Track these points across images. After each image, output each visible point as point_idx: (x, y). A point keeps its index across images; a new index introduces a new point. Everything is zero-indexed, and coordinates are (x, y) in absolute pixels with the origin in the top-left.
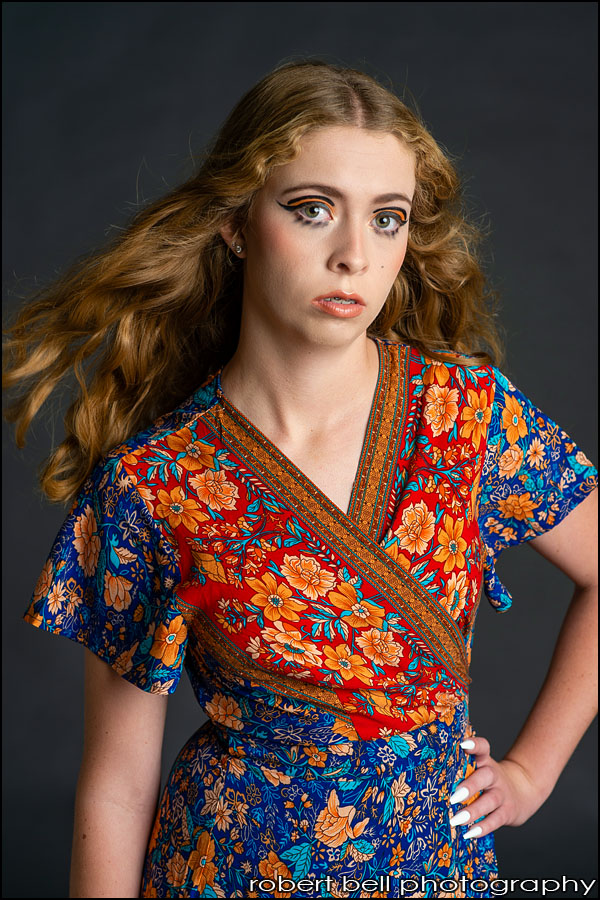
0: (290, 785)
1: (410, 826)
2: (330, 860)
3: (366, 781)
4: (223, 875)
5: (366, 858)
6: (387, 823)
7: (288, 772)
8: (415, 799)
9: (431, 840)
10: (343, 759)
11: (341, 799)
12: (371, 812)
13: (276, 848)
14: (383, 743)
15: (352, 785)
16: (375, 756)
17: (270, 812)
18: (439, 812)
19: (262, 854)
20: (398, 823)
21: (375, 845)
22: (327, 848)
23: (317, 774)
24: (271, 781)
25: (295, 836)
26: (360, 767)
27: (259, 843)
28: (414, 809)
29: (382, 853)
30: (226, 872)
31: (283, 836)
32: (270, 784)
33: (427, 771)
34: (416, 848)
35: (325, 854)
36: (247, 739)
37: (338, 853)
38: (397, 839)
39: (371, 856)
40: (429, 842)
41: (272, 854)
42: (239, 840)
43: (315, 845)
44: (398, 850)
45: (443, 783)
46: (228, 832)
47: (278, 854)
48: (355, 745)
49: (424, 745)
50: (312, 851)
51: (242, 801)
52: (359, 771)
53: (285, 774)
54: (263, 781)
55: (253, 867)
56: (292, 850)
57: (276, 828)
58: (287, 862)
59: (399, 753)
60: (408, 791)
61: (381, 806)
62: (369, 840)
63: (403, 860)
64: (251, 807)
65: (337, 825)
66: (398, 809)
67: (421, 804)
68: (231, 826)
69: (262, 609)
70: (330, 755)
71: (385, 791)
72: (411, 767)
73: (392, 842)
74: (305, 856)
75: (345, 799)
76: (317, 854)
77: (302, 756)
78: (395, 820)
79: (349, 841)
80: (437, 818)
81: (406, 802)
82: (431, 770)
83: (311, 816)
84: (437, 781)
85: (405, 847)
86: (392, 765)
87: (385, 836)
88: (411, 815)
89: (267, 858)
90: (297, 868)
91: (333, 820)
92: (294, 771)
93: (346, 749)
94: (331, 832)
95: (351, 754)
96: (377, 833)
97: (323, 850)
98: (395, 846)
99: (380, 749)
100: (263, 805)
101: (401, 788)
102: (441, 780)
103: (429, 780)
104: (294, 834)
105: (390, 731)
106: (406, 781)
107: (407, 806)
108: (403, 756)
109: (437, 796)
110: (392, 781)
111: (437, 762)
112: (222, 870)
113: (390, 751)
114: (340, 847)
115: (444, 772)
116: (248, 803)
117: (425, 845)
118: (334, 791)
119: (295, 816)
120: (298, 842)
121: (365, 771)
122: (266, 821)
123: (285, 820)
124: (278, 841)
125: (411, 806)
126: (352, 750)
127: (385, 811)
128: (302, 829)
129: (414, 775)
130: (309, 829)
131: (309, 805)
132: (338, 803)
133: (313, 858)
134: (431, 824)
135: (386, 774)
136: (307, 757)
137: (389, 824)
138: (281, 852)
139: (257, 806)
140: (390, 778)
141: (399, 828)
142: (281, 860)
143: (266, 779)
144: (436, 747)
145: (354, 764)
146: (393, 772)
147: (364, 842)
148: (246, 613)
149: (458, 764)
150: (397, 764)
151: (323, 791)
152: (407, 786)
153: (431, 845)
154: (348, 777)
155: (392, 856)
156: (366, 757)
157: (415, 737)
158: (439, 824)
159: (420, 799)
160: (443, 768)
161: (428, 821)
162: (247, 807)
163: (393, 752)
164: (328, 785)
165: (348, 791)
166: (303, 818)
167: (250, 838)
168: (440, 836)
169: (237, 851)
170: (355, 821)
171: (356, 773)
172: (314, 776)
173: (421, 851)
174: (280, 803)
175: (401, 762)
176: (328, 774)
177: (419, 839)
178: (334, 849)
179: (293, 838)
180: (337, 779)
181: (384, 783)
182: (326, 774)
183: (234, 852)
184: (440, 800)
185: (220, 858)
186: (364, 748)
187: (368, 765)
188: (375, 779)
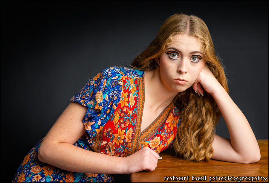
4: (54, 175)
30: (55, 174)
62: (97, 179)
69: (115, 137)
76: (84, 177)
79: (92, 177)
97: (85, 177)
112: (54, 173)
133: (82, 178)
148: (111, 136)
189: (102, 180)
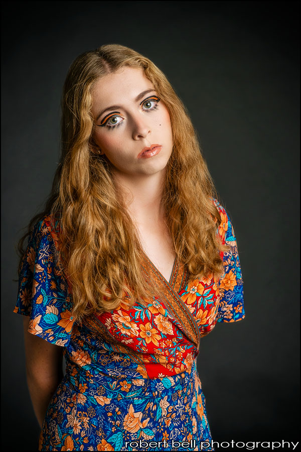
0: (110, 404)
1: (170, 423)
2: (132, 439)
3: (147, 399)
5: (150, 438)
6: (158, 420)
7: (108, 396)
8: (173, 409)
9: (183, 430)
10: (139, 388)
11: (135, 409)
12: (150, 415)
13: (105, 437)
14: (159, 381)
15: (141, 401)
16: (155, 387)
17: (100, 419)
18: (186, 417)
19: (98, 441)
20: (164, 420)
21: (154, 431)
22: (130, 433)
23: (123, 396)
24: (100, 404)
25: (114, 429)
26: (146, 392)
27: (96, 436)
28: (172, 414)
29: (158, 435)
31: (108, 430)
32: (99, 405)
33: (178, 396)
34: (174, 433)
35: (130, 436)
36: (89, 378)
37: (136, 435)
38: (164, 428)
39: (153, 437)
40: (182, 431)
41: (103, 440)
42: (86, 436)
43: (124, 433)
44: (165, 434)
45: (187, 403)
46: (80, 434)
47: (106, 440)
48: (146, 381)
49: (178, 383)
50: (123, 436)
51: (86, 416)
52: (144, 394)
53: (107, 397)
54: (96, 404)
55: (94, 448)
56: (113, 437)
57: (104, 427)
58: (111, 443)
59: (166, 387)
60: (169, 405)
61: (155, 412)
62: (151, 429)
63: (168, 439)
64: (91, 419)
65: (134, 421)
66: (163, 414)
67: (176, 412)
68: (81, 430)
70: (133, 385)
71: (156, 404)
72: (170, 394)
73: (162, 430)
74: (119, 439)
75: (137, 409)
76: (126, 437)
77: (118, 386)
78: (162, 419)
79: (141, 430)
80: (186, 420)
81: (167, 410)
82: (180, 396)
83: (121, 418)
84: (183, 402)
85: (169, 432)
86: (161, 392)
87: (158, 427)
88: (170, 417)
89: (101, 443)
90: (117, 445)
91: (132, 419)
92: (112, 395)
93: (141, 383)
94: (132, 425)
95: (143, 385)
96: (154, 425)
97: (128, 435)
98: (164, 432)
99: (158, 384)
100: (97, 417)
101: (164, 404)
102: (185, 401)
103: (179, 401)
104: (113, 428)
105: (164, 376)
106: (167, 400)
107: (168, 413)
108: (167, 388)
109: (184, 409)
110: (160, 400)
111: (183, 392)
113: (162, 385)
114: (137, 433)
115: (186, 398)
116: (89, 417)
117: (179, 433)
118: (131, 405)
119: (113, 420)
120: (116, 432)
121: (147, 394)
122: (99, 424)
123: (108, 422)
124: (106, 433)
125: (170, 413)
126: (144, 383)
127: (157, 415)
128: (117, 425)
129: (171, 397)
130: (120, 425)
131: (119, 413)
132: (133, 411)
133: (124, 439)
134: (183, 422)
135: (158, 396)
136: (121, 387)
137: (160, 421)
138: (108, 438)
139: (94, 417)
140: (159, 399)
141: (165, 423)
142: (108, 443)
143: (97, 403)
144: (182, 385)
145: (143, 391)
146: (161, 395)
147: (149, 430)
149: (193, 394)
150: (163, 392)
151: (126, 406)
152: (168, 403)
153: (183, 433)
154: (139, 397)
155: (163, 437)
156: (150, 388)
157: (174, 379)
158: (187, 423)
159: (175, 410)
160: (185, 396)
161: (180, 421)
162: (88, 419)
163: (163, 386)
164: (129, 402)
165: (138, 404)
166: (117, 420)
167: (92, 434)
168: (187, 429)
169: (85, 442)
170: (143, 420)
171: (142, 396)
172: (122, 397)
173: (178, 435)
174: (105, 414)
175: (166, 391)
176: (130, 395)
177: (176, 429)
178: (134, 434)
179: (113, 431)
180: (133, 398)
181: (156, 400)
182: (128, 396)
183: (83, 443)
184: (186, 411)
185: (77, 448)
186: (150, 383)
187: (151, 391)
188: (152, 398)
189: (162, 425)
